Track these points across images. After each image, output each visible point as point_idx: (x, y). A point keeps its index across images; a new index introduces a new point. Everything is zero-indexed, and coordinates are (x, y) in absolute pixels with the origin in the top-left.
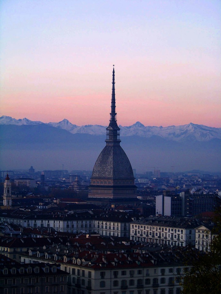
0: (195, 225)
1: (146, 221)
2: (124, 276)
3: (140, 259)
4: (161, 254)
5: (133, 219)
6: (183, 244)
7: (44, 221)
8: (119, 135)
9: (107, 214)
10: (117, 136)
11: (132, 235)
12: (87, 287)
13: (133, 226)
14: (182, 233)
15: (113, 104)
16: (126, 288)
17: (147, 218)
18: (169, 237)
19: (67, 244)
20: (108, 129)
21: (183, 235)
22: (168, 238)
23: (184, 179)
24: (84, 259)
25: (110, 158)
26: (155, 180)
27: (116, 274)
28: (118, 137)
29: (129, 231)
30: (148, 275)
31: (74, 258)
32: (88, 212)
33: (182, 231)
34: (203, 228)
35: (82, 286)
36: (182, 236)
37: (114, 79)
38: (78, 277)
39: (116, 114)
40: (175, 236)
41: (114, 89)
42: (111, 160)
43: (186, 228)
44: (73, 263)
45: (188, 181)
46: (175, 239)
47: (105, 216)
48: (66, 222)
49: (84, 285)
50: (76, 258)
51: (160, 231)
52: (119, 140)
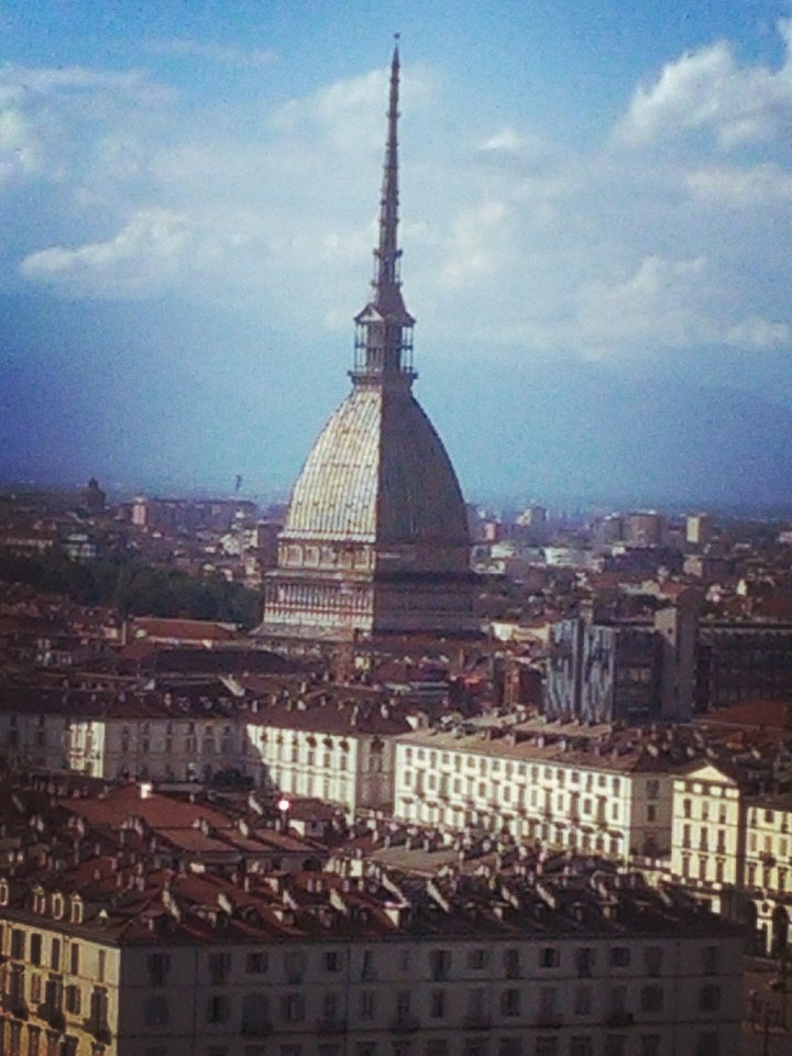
0: (677, 761)
1: (469, 733)
2: (258, 977)
3: (336, 901)
4: (435, 881)
5: (413, 721)
6: (620, 841)
7: (21, 720)
8: (411, 348)
9: (301, 697)
10: (399, 350)
11: (402, 795)
12: (85, 1020)
13: (409, 752)
14: (616, 794)
15: (388, 210)
16: (266, 1031)
17: (472, 721)
18: (560, 808)
19: (33, 823)
20: (366, 318)
21: (620, 802)
22: (560, 815)
23: (752, 557)
24: (81, 894)
25: (367, 451)
26: (619, 556)
27: (220, 966)
28: (406, 358)
29: (392, 773)
30: (367, 975)
31: (39, 890)
32: (221, 684)
33: (616, 784)
34: (709, 773)
35: (69, 1017)
36: (616, 806)
37: (394, 98)
38: (51, 976)
39: (400, 253)
40: (588, 803)
41: (393, 143)
42: (371, 458)
43: (633, 771)
44: (35, 908)
45: (764, 566)
46: (587, 820)
47: (295, 705)
48: (117, 726)
49: (78, 1012)
50: (50, 890)
51: (521, 779)
52: (411, 368)
